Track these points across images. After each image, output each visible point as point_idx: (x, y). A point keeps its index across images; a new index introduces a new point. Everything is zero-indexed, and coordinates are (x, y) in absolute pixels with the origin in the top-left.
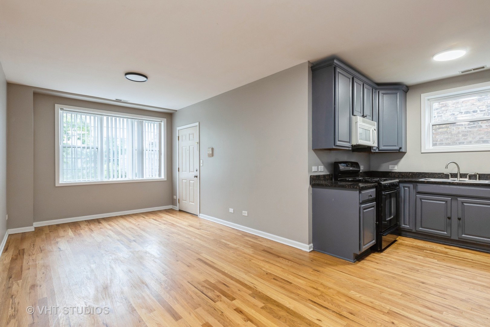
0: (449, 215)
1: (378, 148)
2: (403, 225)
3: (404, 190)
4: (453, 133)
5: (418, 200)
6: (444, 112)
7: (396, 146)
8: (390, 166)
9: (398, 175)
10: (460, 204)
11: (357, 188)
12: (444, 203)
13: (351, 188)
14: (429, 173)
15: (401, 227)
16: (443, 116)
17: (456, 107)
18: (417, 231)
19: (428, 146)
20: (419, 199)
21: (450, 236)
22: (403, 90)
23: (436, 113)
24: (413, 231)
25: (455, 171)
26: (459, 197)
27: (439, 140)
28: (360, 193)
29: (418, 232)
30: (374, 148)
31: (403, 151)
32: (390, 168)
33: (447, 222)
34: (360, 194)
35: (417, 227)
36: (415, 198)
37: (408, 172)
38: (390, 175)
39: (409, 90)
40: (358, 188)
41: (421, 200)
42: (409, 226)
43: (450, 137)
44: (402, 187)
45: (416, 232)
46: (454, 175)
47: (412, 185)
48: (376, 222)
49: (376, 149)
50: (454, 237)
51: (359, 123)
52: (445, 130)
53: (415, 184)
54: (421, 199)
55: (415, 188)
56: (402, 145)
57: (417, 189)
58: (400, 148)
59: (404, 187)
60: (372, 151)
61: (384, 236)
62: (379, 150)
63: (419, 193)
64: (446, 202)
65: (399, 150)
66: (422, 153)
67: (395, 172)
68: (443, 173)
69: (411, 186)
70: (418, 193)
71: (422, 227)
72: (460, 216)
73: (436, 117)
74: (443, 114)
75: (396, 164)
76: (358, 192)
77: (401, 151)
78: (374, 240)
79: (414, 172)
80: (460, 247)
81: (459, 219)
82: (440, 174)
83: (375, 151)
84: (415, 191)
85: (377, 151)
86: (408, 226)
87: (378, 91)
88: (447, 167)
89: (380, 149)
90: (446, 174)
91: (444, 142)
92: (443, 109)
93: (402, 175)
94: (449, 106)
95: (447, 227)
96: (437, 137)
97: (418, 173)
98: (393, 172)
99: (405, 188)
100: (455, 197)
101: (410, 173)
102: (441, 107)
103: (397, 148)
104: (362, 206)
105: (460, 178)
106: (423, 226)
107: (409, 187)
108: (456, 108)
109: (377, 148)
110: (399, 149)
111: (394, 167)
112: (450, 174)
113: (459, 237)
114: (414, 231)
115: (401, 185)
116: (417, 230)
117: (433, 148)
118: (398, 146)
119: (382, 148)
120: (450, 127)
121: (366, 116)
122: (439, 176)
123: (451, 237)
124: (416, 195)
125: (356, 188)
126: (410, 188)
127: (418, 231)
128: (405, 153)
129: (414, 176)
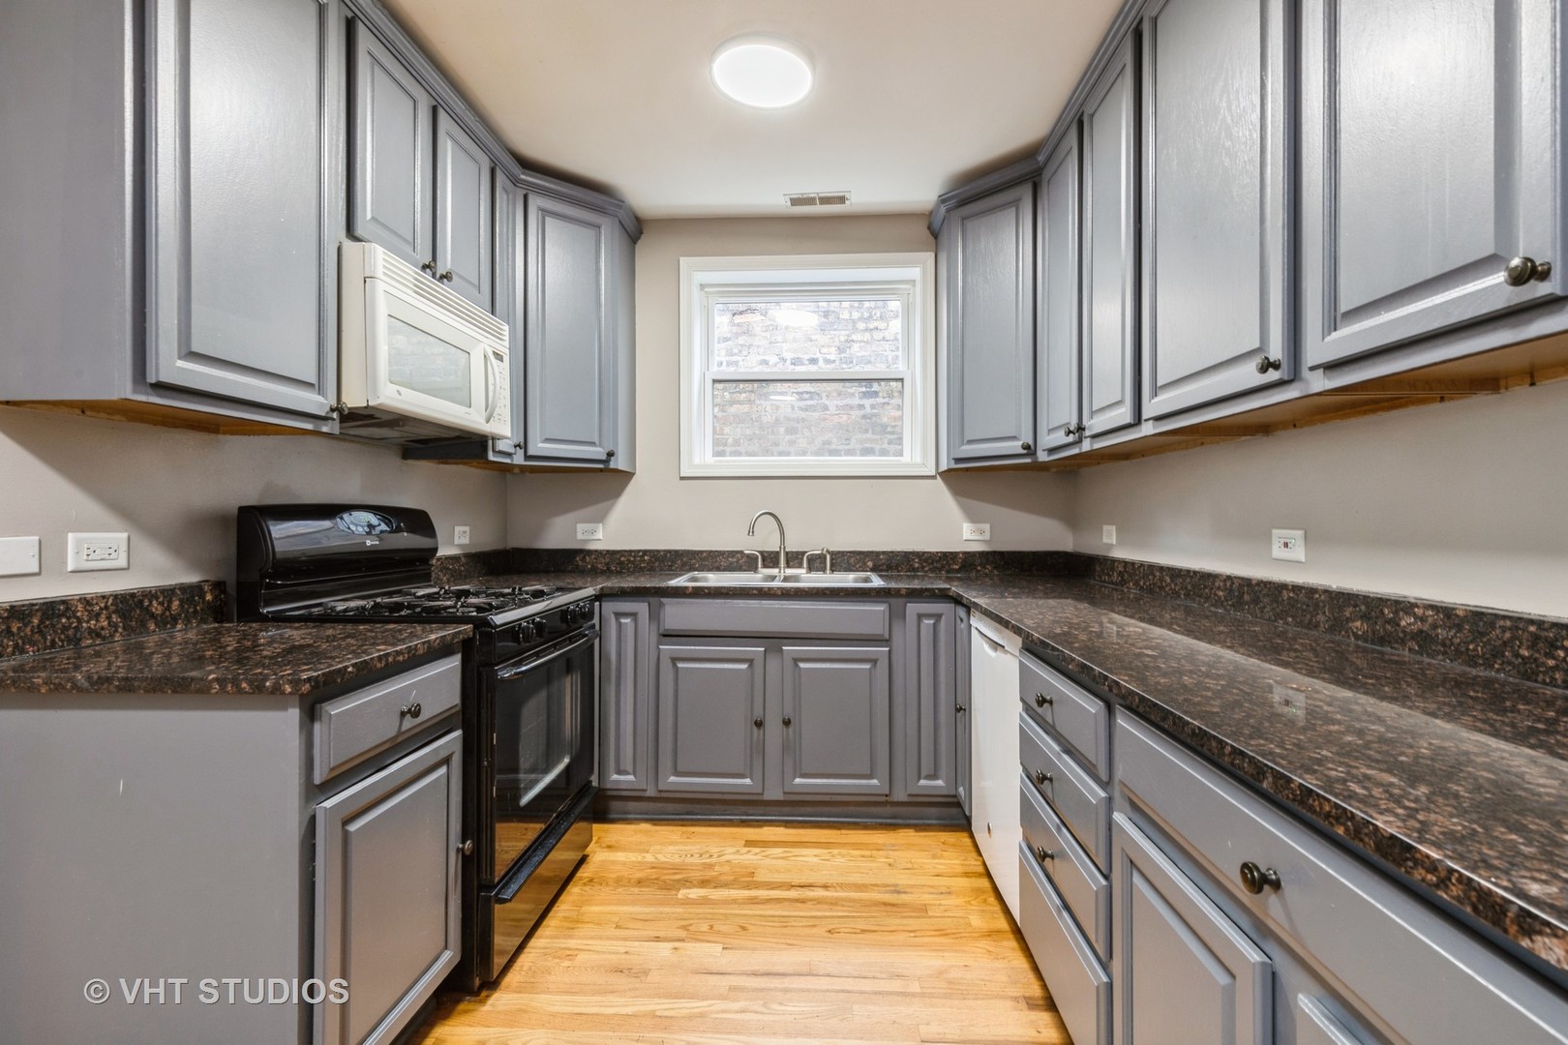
0: (758, 714)
1: (523, 446)
2: (615, 777)
3: (620, 625)
4: (765, 419)
5: (666, 665)
6: (745, 353)
7: (593, 444)
8: (580, 527)
9: (607, 564)
10: (789, 663)
11: (283, 693)
12: (744, 666)
13: (240, 691)
14: (701, 552)
15: (608, 786)
16: (741, 362)
17: (773, 339)
18: (660, 791)
19: (700, 457)
20: (670, 661)
21: (760, 791)
22: (620, 222)
23: (723, 352)
24: (648, 794)
25: (773, 545)
26: (785, 641)
27: (730, 441)
28: (311, 714)
29: (664, 795)
30: (501, 446)
31: (620, 468)
32: (580, 536)
33: (752, 741)
34: (317, 726)
35: (660, 775)
36: (656, 658)
37: (639, 551)
38: (580, 563)
39: (643, 236)
40: (288, 689)
41: (674, 665)
42: (634, 774)
43: (757, 432)
44: (613, 615)
45: (659, 795)
46: (771, 559)
47: (647, 604)
48: (463, 842)
49: (512, 450)
50: (773, 793)
51: (381, 287)
52: (745, 408)
53: (654, 600)
54: (674, 660)
55: (655, 616)
56: (616, 443)
57: (661, 622)
58: (610, 454)
59: (618, 615)
60: (491, 457)
61: (505, 901)
62: (527, 457)
63: (668, 636)
64: (751, 662)
65: (606, 462)
66: (682, 478)
67: (596, 551)
68: (741, 552)
69: (641, 607)
70: (665, 636)
71: (677, 774)
72: (789, 712)
73: (724, 364)
74: (739, 358)
75: (600, 518)
76: (294, 714)
77: (612, 465)
78: (446, 948)
79: (658, 551)
80: (787, 824)
81: (787, 723)
82: (733, 557)
83: (507, 461)
84: (654, 627)
85: (519, 459)
86: (631, 778)
87: (524, 192)
88: (751, 531)
89: (531, 452)
90: (748, 556)
91: (741, 449)
92: (741, 340)
93: (621, 563)
94: (755, 335)
95: (751, 756)
96: (727, 430)
97: (670, 551)
98: (590, 552)
99: (623, 621)
100: (772, 640)
101: (645, 552)
102: (737, 335)
103: (597, 452)
104: (328, 804)
105: (784, 568)
106: (680, 768)
107: (634, 615)
108: (771, 343)
109: (519, 446)
110: (604, 457)
111: (593, 532)
112: (761, 553)
113: (786, 790)
114: (651, 792)
115: (610, 607)
116: (660, 788)
117: (716, 461)
118: (600, 446)
119: (538, 447)
120: (757, 402)
121: (446, 277)
122: (731, 563)
123: (762, 794)
124: (660, 643)
125: (277, 689)
126: (639, 617)
127: (665, 791)
128: (626, 476)
129: (657, 564)
